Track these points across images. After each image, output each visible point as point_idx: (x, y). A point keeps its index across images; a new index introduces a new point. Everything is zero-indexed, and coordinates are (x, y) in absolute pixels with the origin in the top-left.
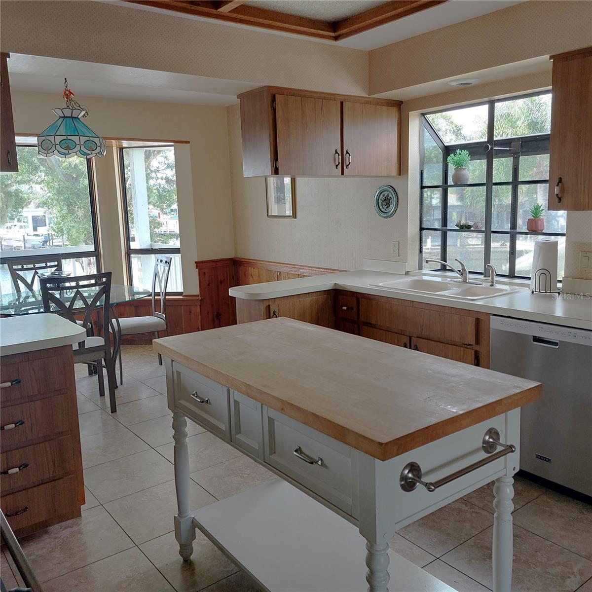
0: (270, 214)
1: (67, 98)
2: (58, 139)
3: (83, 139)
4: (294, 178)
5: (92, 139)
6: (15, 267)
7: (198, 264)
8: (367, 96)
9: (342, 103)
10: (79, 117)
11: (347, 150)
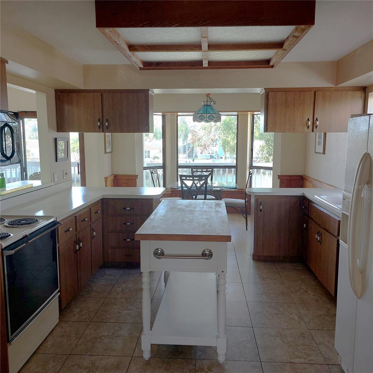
0: (316, 151)
1: (207, 96)
2: (199, 115)
3: (208, 115)
4: (326, 133)
5: (212, 115)
6: (193, 170)
7: (279, 177)
8: (335, 86)
9: (315, 92)
10: (211, 104)
11: (317, 118)
